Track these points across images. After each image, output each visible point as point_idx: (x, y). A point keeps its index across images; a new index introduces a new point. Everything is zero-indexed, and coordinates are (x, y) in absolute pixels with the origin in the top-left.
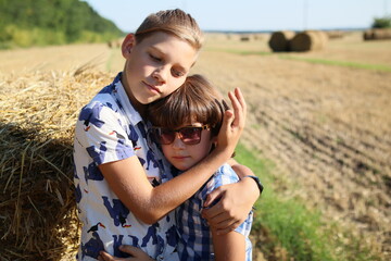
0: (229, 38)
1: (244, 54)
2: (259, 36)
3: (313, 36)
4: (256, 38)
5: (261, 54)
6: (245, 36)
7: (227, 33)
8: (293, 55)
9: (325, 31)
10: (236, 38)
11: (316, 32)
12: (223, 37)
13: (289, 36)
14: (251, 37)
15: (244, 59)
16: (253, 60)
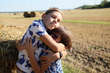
0: (10, 14)
1: (17, 18)
2: (19, 13)
3: (36, 12)
4: (18, 14)
5: (22, 18)
6: (15, 13)
7: (9, 12)
8: (31, 18)
9: (39, 11)
10: (13, 14)
11: (36, 11)
12: (8, 14)
13: (29, 13)
14: (17, 13)
15: (17, 20)
16: (20, 20)
